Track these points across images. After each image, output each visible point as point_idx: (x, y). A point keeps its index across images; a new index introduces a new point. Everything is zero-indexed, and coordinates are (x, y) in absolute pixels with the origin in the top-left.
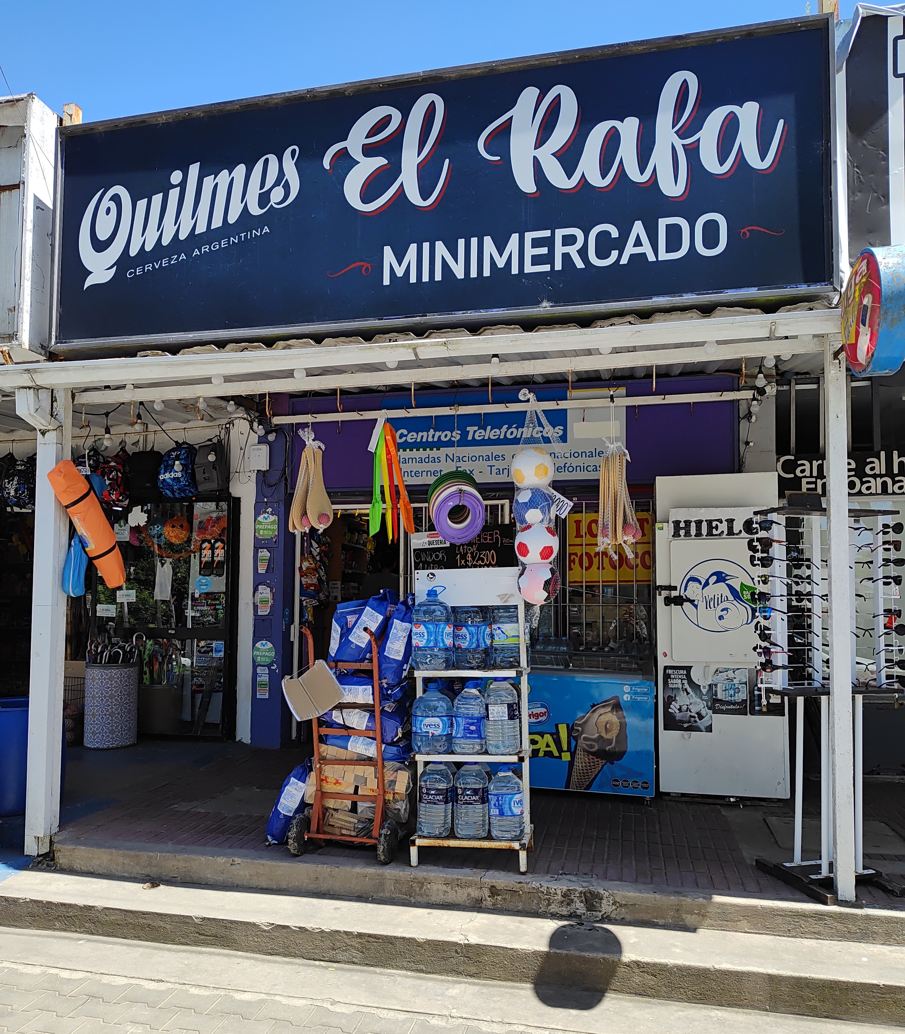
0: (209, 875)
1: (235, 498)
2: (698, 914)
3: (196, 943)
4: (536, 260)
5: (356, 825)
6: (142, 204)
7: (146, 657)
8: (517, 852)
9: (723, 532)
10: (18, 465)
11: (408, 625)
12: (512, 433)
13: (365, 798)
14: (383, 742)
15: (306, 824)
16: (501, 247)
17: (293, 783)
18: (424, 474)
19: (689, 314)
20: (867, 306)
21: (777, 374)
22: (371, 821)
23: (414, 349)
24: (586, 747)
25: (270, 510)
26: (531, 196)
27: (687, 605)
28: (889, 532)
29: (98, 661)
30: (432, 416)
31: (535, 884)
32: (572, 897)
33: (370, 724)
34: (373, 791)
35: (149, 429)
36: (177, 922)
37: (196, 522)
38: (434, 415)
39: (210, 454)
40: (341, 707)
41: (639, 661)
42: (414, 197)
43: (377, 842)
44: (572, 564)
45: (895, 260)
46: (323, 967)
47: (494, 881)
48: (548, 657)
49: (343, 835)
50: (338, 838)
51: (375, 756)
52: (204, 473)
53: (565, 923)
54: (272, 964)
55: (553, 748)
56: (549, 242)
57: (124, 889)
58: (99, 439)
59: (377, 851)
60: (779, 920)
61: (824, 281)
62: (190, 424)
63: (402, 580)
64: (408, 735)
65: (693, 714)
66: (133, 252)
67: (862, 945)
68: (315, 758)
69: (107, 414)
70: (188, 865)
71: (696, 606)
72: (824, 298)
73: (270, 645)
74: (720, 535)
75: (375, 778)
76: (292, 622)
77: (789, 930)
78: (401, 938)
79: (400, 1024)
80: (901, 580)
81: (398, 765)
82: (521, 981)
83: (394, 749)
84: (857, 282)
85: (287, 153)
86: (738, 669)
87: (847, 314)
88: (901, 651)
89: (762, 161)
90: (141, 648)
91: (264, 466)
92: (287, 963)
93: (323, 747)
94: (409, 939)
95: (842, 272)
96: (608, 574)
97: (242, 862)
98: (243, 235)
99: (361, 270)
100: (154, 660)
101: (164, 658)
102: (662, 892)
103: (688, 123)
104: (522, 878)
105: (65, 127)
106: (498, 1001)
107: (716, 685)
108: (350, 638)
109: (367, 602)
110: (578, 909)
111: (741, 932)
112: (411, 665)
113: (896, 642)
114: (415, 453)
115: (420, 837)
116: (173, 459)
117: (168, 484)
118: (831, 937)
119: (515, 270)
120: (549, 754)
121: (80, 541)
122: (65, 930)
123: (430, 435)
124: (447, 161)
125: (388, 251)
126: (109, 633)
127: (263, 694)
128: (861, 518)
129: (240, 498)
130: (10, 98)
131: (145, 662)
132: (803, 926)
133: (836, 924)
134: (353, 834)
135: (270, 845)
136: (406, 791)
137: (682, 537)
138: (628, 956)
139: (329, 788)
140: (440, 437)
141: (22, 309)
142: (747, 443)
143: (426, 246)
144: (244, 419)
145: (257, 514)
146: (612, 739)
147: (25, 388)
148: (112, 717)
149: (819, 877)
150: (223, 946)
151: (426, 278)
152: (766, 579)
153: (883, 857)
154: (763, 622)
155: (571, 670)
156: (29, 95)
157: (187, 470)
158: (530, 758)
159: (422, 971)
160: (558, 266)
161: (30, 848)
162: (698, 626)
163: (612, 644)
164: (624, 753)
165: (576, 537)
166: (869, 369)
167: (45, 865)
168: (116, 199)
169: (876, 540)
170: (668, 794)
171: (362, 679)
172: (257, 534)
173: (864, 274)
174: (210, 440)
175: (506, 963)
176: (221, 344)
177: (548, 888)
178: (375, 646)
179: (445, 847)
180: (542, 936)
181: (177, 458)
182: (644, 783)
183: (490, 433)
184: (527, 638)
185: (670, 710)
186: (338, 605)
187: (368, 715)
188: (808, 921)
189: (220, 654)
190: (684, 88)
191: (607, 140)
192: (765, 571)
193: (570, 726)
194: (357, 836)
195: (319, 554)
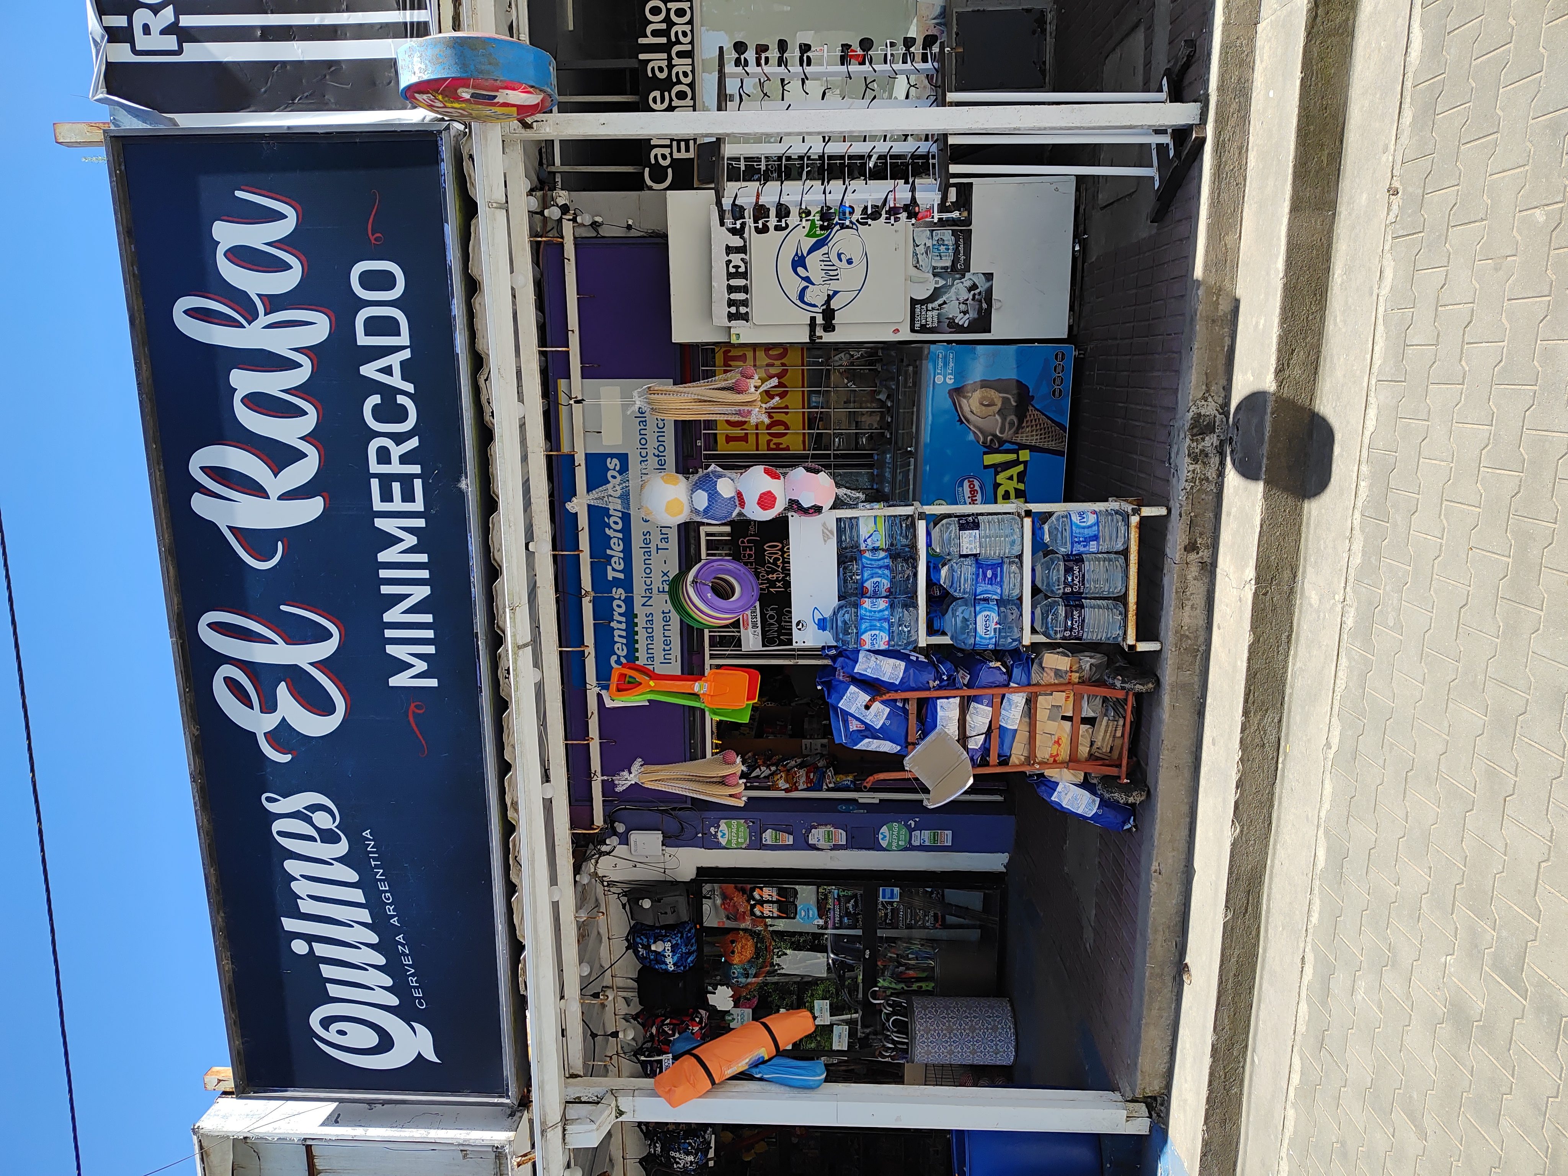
0: (1173, 901)
1: (697, 874)
2: (1218, 295)
3: (1257, 916)
4: (408, 496)
5: (1111, 718)
6: (333, 990)
7: (899, 986)
8: (1142, 519)
9: (742, 260)
10: (655, 1151)
11: (862, 655)
12: (616, 523)
13: (1077, 706)
14: (1007, 685)
15: (1109, 781)
16: (392, 540)
17: (1059, 797)
18: (667, 633)
19: (477, 308)
20: (473, 94)
21: (541, 189)
22: (1105, 700)
23: (519, 647)
24: (1012, 431)
25: (712, 830)
26: (328, 502)
27: (834, 304)
28: (745, 59)
29: (905, 1047)
30: (594, 624)
31: (1182, 496)
32: (1197, 451)
33: (986, 701)
34: (1068, 697)
35: (610, 984)
36: (1232, 941)
37: (729, 924)
38: (592, 622)
39: (642, 906)
40: (963, 739)
41: (904, 364)
42: (327, 649)
43: (1131, 694)
44: (781, 446)
45: (416, 59)
46: (1285, 759)
47: (1178, 548)
48: (900, 477)
49: (1123, 735)
50: (1126, 740)
51: (1025, 695)
52: (666, 913)
53: (1228, 459)
54: (1282, 822)
55: (1015, 471)
56: (386, 480)
57: (1191, 1008)
58: (622, 1047)
59: (1142, 693)
60: (1224, 196)
61: (437, 141)
62: (603, 931)
63: (801, 662)
64: (998, 654)
65: (971, 297)
66: (394, 1001)
67: (1254, 95)
68: (1027, 770)
69: (594, 1036)
70: (1160, 928)
71: (836, 293)
72: (457, 142)
73: (884, 829)
74: (746, 263)
75: (1051, 694)
76: (855, 801)
77: (1237, 184)
78: (1249, 663)
79: (1353, 663)
80: (805, 45)
81: (1035, 666)
82: (1300, 515)
83: (1016, 672)
84: (442, 105)
85: (272, 807)
86: (914, 241)
87: (480, 117)
88: (892, 44)
89: (286, 217)
90: (888, 992)
91: (657, 837)
92: (1280, 803)
93: (1014, 760)
94: (1250, 653)
95: (424, 118)
96: (795, 399)
97: (1156, 860)
98: (373, 863)
99: (419, 714)
100: (904, 976)
101: (900, 964)
102: (1191, 340)
103: (239, 309)
104: (1175, 513)
105: (236, 1086)
106: (1325, 543)
107: (934, 268)
108: (878, 728)
109: (832, 706)
110: (1212, 444)
111: (1239, 243)
112: (911, 651)
113: (881, 50)
114: (641, 646)
115: (1125, 639)
116: (648, 953)
117: (680, 959)
118: (1245, 133)
119: (421, 523)
120: (1021, 477)
121: (756, 1066)
122: (1242, 1081)
123: (618, 626)
124: (283, 608)
125: (395, 681)
126: (868, 1034)
127: (946, 838)
128: (727, 92)
129: (698, 868)
130: (198, 1157)
131: (906, 988)
132: (1232, 167)
133: (1229, 128)
134: (1121, 722)
135: (1135, 826)
136: (1068, 656)
137: (748, 310)
138: (1269, 384)
139: (1064, 753)
140: (620, 614)
141: (465, 1140)
142: (629, 227)
143: (389, 633)
144: (597, 862)
145: (718, 846)
146: (1003, 398)
147: (564, 1135)
148: (976, 1029)
149: (1171, 146)
150: (1261, 883)
151: (429, 634)
152: (803, 212)
153: (1148, 64)
154: (857, 215)
155: (916, 449)
156: (195, 1133)
157: (662, 936)
158: (1026, 502)
159: (1289, 637)
160: (416, 469)
161: (1140, 1128)
162: (860, 290)
163: (883, 397)
164: (1018, 381)
165: (747, 442)
166: (549, 90)
167: (1162, 1108)
168: (326, 1023)
169: (755, 75)
170: (1070, 328)
171: (929, 711)
172: (744, 846)
173: (432, 97)
174: (624, 906)
175: (1278, 534)
176: (511, 889)
177: (1186, 481)
178: (888, 695)
179: (1137, 608)
180: (1246, 489)
181: (647, 947)
182: (1056, 359)
183: (616, 550)
184: (877, 507)
185: (966, 325)
186: (837, 742)
187: (973, 704)
188: (1226, 162)
189: (895, 892)
190: (194, 313)
191: (257, 408)
192: (794, 212)
193: (986, 450)
194: (1124, 718)
195: (768, 767)
